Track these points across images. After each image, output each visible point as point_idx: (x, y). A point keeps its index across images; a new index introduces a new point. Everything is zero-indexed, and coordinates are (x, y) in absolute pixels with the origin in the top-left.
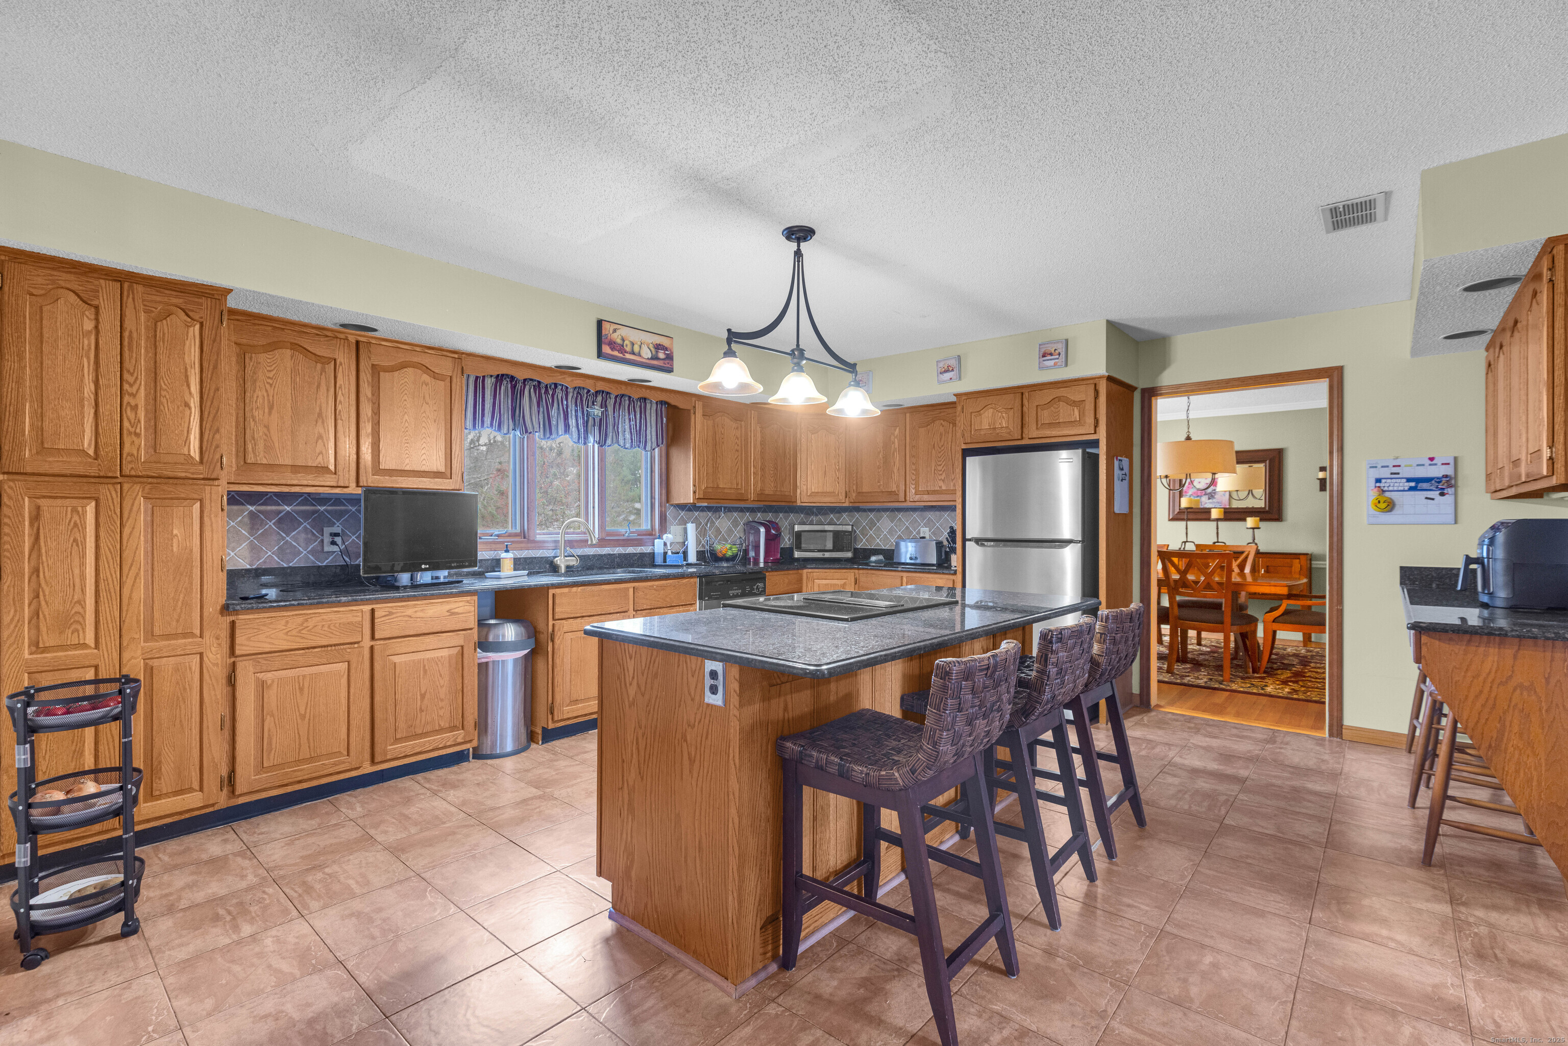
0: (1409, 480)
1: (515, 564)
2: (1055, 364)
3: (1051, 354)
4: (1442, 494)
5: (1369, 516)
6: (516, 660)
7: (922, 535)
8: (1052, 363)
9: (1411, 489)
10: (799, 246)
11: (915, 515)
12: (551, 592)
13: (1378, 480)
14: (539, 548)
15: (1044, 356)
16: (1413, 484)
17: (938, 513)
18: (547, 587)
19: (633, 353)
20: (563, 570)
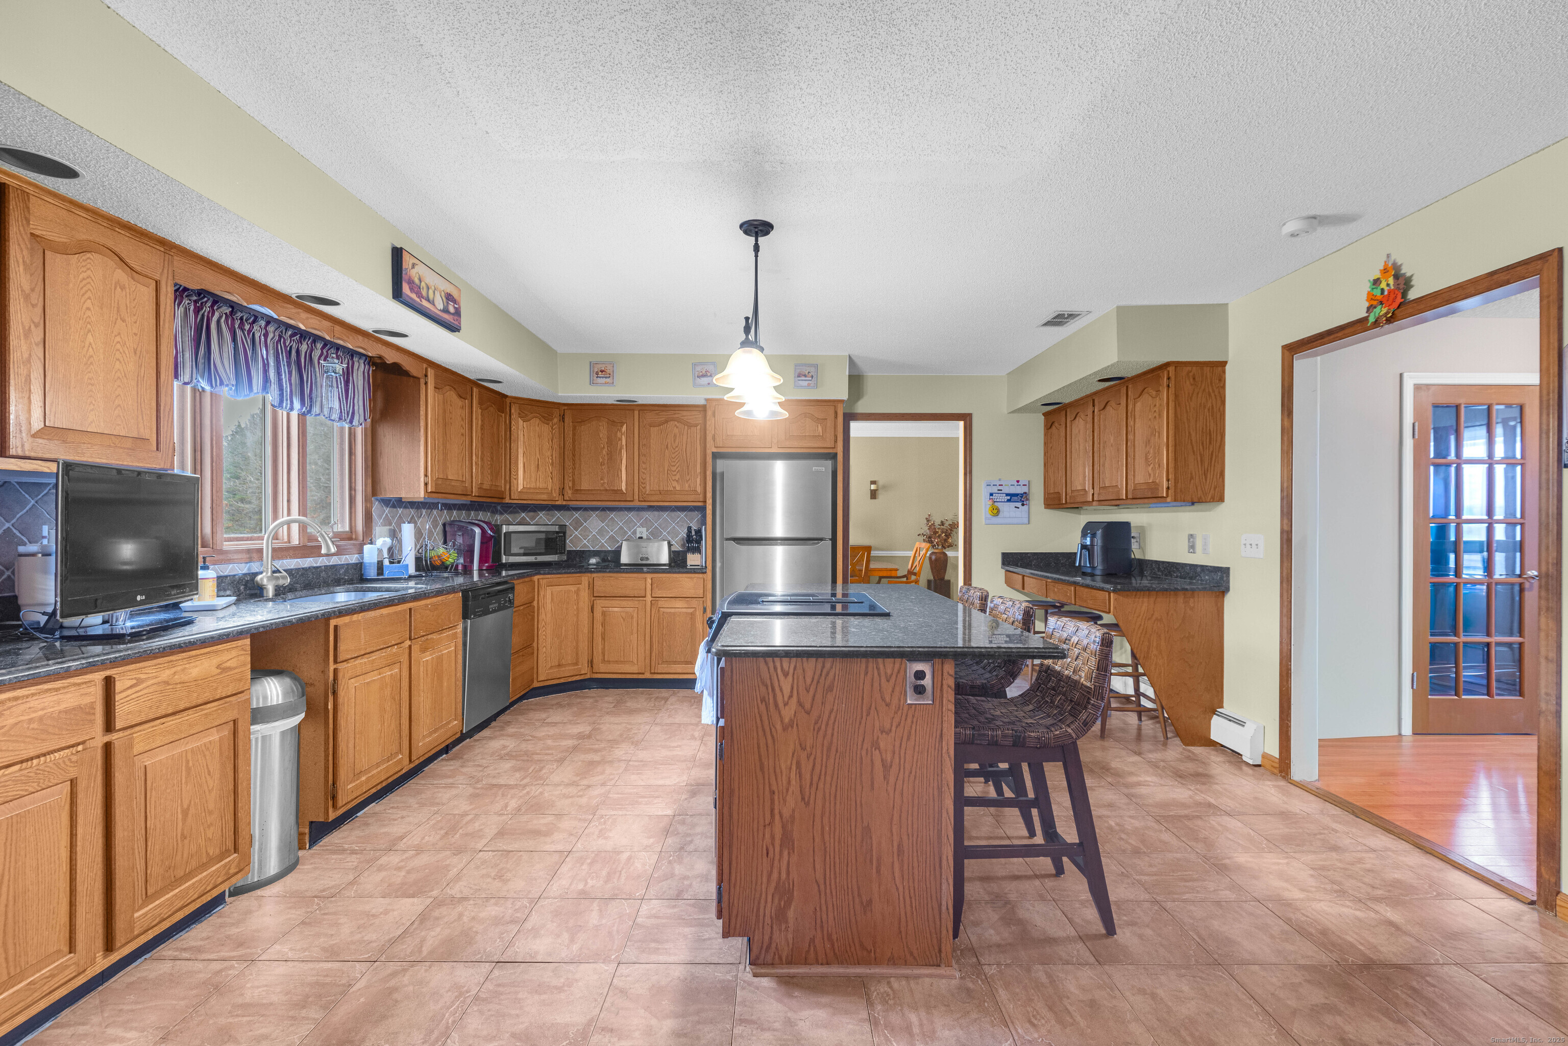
0: (1007, 495)
1: (218, 586)
2: (809, 385)
3: (805, 376)
4: (1023, 505)
5: (986, 518)
6: (283, 733)
7: (638, 535)
8: (805, 383)
9: (1009, 501)
10: (757, 240)
11: (631, 515)
12: (333, 622)
13: (991, 495)
14: (229, 561)
15: (799, 376)
16: (1009, 498)
17: (656, 513)
18: (326, 617)
19: (428, 300)
20: (270, 592)
